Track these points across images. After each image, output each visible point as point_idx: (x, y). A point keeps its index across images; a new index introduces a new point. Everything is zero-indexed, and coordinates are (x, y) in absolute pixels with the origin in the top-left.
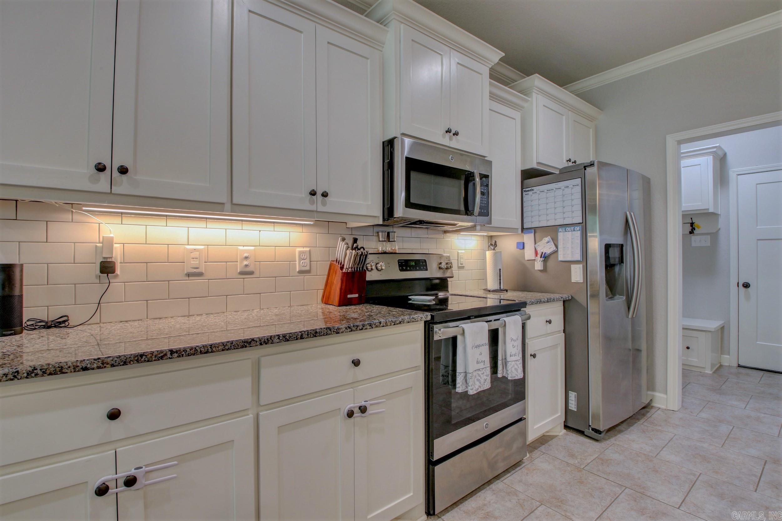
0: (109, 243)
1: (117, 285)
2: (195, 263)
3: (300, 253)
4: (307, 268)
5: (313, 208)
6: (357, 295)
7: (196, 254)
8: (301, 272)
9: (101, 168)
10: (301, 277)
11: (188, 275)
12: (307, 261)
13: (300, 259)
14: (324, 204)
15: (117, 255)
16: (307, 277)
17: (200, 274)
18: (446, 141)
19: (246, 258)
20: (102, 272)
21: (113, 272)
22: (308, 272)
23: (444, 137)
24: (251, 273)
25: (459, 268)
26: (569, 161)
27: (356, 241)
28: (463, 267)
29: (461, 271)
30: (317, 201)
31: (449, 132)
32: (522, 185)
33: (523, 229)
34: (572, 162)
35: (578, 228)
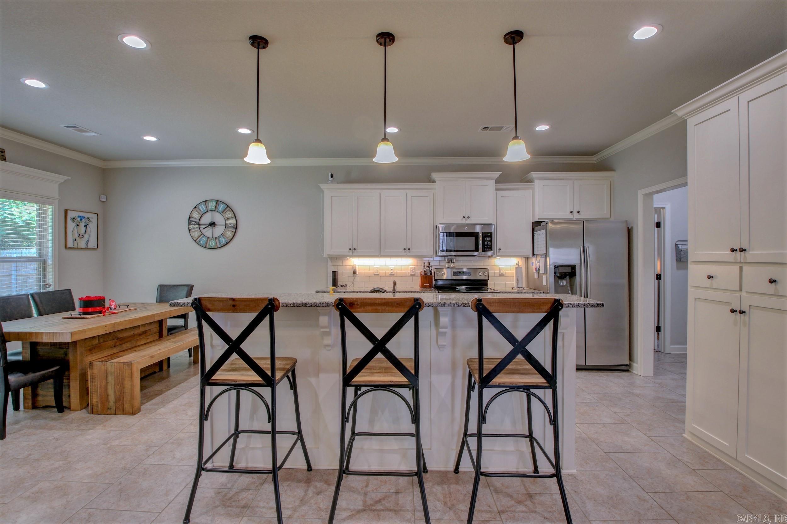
0: (355, 265)
1: (357, 277)
2: (376, 271)
3: (411, 267)
4: (414, 274)
5: (406, 254)
6: (428, 285)
7: (377, 269)
8: (411, 275)
9: (351, 250)
10: (411, 277)
11: (375, 275)
12: (414, 271)
13: (411, 270)
14: (409, 252)
15: (357, 269)
16: (414, 277)
17: (378, 275)
18: (464, 222)
19: (392, 270)
20: (354, 273)
21: (356, 273)
22: (414, 275)
23: (462, 220)
24: (393, 275)
25: (500, 275)
26: (572, 212)
27: (429, 264)
28: (503, 275)
29: (501, 277)
30: (407, 252)
31: (464, 217)
32: (533, 230)
33: (533, 255)
34: (575, 213)
35: (544, 256)
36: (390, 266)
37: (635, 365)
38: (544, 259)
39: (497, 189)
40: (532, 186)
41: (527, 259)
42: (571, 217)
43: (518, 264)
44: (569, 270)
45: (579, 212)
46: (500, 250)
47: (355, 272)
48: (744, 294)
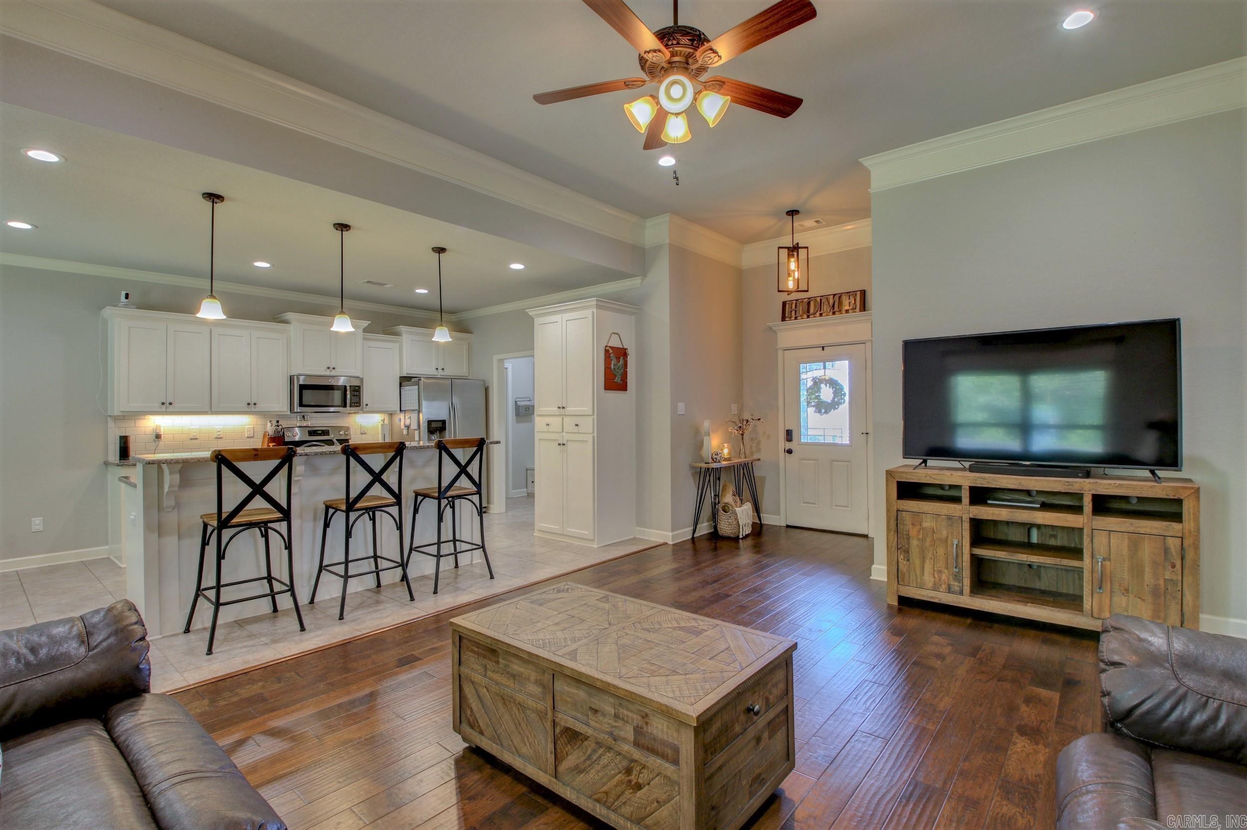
0: (158, 427)
1: (162, 442)
2: (194, 434)
3: (248, 428)
4: (252, 435)
5: (250, 410)
7: (195, 430)
8: (248, 437)
9: (163, 404)
10: (248, 439)
11: (191, 439)
12: (252, 432)
13: (248, 431)
14: (255, 408)
15: (162, 433)
16: (251, 440)
17: (196, 439)
18: (328, 373)
19: (220, 431)
20: (156, 438)
21: (160, 438)
22: (253, 437)
23: (326, 370)
24: (221, 438)
25: (362, 434)
26: (437, 369)
27: (278, 422)
28: (365, 433)
29: (363, 436)
30: (250, 407)
31: (329, 368)
32: (401, 385)
33: (401, 410)
34: (440, 370)
35: (417, 412)
36: (216, 427)
37: (492, 506)
38: (416, 415)
39: (364, 339)
40: (400, 340)
41: (391, 415)
42: (437, 374)
43: (384, 421)
44: (440, 425)
45: (443, 369)
46: (367, 405)
47: (158, 437)
48: (564, 434)
